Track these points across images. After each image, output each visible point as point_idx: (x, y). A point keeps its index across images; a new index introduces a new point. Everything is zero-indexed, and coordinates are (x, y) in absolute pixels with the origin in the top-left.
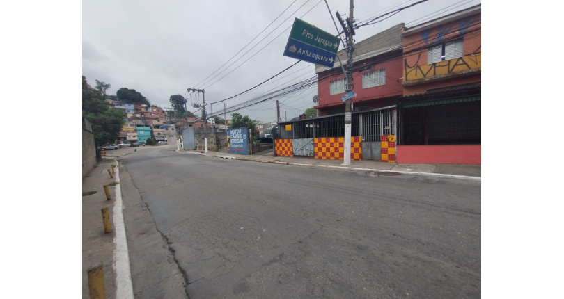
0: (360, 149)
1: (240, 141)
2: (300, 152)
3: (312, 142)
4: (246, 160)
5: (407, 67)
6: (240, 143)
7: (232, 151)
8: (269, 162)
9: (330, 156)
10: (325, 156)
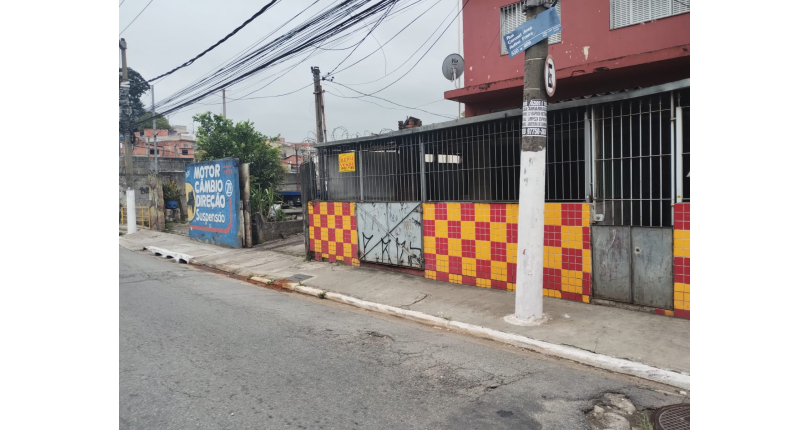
0: (586, 254)
1: (220, 203)
2: (379, 249)
3: (416, 216)
6: (216, 210)
7: (199, 234)
8: (271, 284)
9: (474, 274)
10: (459, 273)
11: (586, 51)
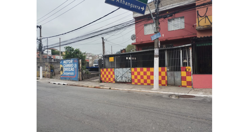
0: (166, 77)
1: (72, 70)
2: (120, 79)
3: (130, 71)
4: (76, 85)
5: (199, 17)
7: (64, 78)
8: (95, 87)
9: (143, 82)
10: (140, 82)
11: (163, 35)
